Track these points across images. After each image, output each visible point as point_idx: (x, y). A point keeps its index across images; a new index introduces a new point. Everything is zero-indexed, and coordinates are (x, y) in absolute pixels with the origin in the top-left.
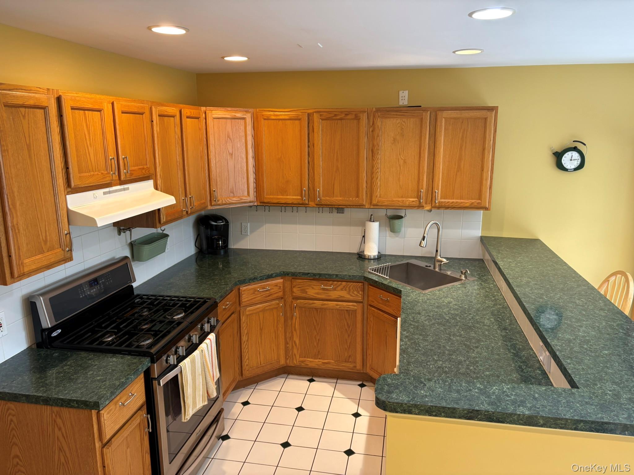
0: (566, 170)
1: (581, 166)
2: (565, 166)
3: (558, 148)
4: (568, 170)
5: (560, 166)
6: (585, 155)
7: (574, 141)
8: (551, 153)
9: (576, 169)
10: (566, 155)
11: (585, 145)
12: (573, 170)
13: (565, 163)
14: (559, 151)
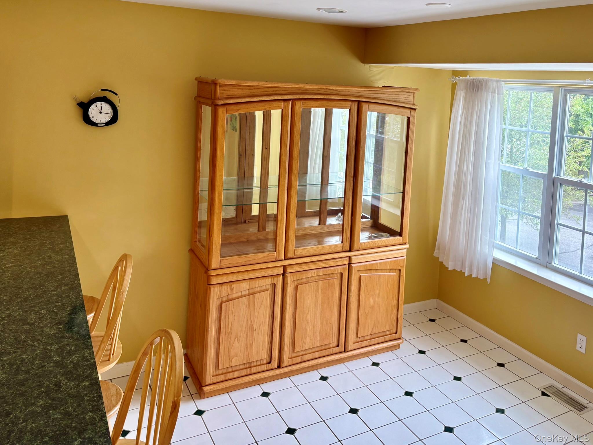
0: (95, 124)
1: (114, 120)
2: (93, 119)
3: (84, 96)
4: (98, 125)
5: (87, 120)
6: (117, 107)
7: (102, 90)
8: (75, 104)
9: (108, 124)
10: (93, 106)
11: (117, 94)
12: (104, 125)
13: (93, 117)
14: (86, 101)
